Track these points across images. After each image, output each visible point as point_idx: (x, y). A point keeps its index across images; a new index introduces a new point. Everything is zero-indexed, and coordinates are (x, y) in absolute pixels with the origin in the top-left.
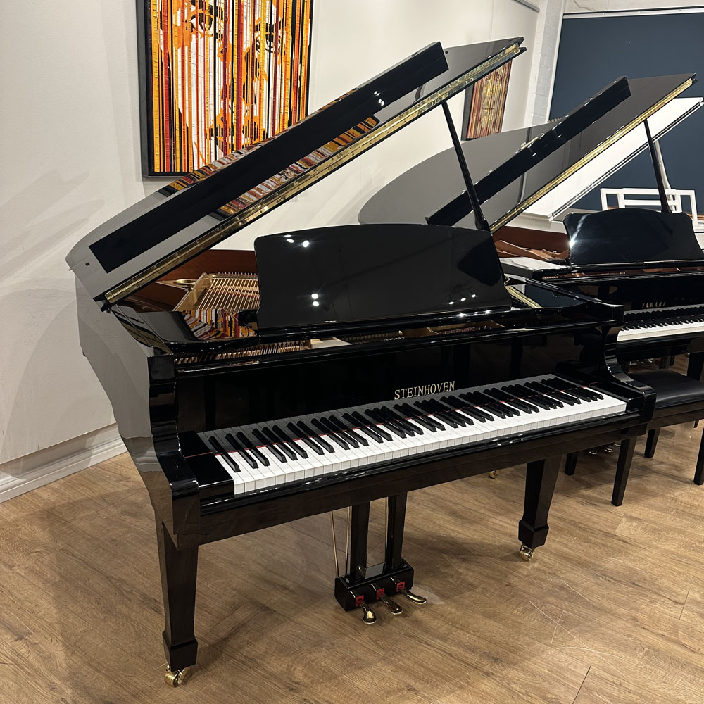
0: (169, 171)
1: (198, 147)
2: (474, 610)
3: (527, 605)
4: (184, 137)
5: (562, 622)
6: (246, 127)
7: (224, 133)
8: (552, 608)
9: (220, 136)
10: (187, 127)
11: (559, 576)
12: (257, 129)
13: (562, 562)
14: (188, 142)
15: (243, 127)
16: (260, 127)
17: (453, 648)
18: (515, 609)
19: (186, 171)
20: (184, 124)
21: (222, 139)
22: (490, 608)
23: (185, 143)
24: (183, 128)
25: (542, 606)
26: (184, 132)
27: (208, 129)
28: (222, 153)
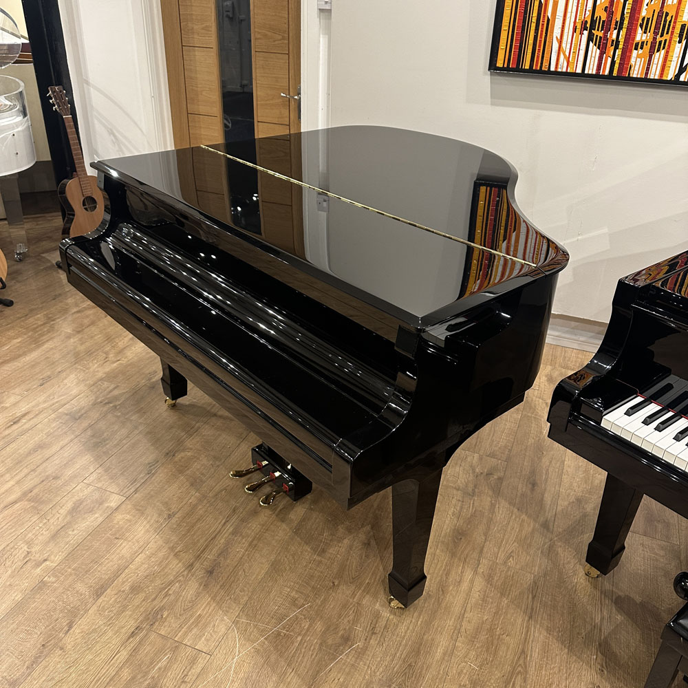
0: (515, 66)
1: (560, 43)
2: (281, 554)
3: (302, 601)
4: (542, 31)
5: (279, 634)
6: (648, 19)
7: (606, 27)
8: (303, 625)
9: (598, 30)
10: (548, 20)
11: (371, 639)
12: (670, 22)
13: (406, 645)
14: (546, 36)
15: (644, 19)
16: (676, 19)
17: (223, 540)
18: (292, 589)
19: (538, 68)
20: (544, 16)
21: (600, 34)
22: (288, 568)
23: (541, 37)
24: (541, 20)
25: (304, 615)
26: (543, 24)
27: (580, 21)
28: (598, 51)
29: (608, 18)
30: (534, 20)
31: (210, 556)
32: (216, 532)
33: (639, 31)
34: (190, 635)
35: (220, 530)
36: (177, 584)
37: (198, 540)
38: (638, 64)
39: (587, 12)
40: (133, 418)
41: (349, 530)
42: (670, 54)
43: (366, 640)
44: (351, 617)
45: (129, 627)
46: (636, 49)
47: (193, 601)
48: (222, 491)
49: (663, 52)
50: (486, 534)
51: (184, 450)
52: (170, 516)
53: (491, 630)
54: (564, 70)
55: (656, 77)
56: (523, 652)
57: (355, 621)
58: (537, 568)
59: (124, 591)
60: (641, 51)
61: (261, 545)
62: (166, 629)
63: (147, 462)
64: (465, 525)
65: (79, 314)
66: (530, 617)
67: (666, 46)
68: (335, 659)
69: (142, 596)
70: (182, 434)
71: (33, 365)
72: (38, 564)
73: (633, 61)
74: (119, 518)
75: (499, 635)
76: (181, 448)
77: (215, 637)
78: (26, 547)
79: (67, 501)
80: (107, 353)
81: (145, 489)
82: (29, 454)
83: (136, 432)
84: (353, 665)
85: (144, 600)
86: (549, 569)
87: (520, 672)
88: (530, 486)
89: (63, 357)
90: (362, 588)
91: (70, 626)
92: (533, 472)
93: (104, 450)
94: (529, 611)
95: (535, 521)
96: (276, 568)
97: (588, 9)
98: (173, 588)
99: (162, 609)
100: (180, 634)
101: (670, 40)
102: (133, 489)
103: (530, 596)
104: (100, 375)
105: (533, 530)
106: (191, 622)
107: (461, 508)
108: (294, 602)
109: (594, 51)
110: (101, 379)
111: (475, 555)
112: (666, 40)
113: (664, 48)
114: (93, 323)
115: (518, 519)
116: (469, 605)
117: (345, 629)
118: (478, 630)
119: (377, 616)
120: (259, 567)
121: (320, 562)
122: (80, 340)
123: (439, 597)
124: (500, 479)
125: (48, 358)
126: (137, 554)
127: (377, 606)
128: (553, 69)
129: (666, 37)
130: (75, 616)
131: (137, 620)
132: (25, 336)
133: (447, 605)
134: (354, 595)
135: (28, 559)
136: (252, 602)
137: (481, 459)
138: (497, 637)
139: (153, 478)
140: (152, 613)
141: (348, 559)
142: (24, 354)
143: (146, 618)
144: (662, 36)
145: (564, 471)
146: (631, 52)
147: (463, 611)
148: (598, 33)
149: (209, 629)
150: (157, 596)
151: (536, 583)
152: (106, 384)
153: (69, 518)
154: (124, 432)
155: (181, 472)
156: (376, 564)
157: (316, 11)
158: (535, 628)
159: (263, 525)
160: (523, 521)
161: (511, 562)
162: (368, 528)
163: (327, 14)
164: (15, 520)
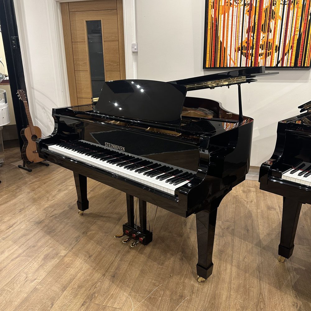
0: (213, 67)
1: (230, 56)
2: (144, 266)
3: (158, 284)
4: (223, 52)
5: (150, 298)
6: (263, 45)
7: (247, 49)
8: (160, 293)
9: (244, 50)
10: (225, 48)
11: (192, 295)
12: (271, 45)
13: (209, 296)
14: (224, 54)
15: (261, 45)
16: (273, 44)
17: (116, 264)
18: (152, 279)
19: (223, 67)
20: (223, 47)
21: (245, 52)
22: (148, 272)
23: (223, 55)
24: (222, 48)
25: (160, 289)
26: (223, 50)
27: (237, 48)
28: (245, 58)
29: (247, 45)
30: (219, 48)
31: (112, 270)
32: (113, 261)
33: (260, 49)
34: (110, 302)
35: (114, 260)
36: (99, 283)
37: (105, 265)
38: (261, 61)
39: (239, 44)
40: (65, 220)
41: (172, 255)
42: (273, 57)
43: (190, 296)
44: (182, 288)
45: (80, 302)
46: (260, 56)
47: (108, 289)
48: (111, 245)
49: (270, 56)
50: (232, 251)
51: (90, 231)
52: (90, 257)
53: (244, 286)
54: (233, 66)
55: (269, 66)
56: (261, 293)
57: (184, 289)
58: (258, 261)
59: (75, 288)
60: (262, 57)
61: (134, 264)
62: (98, 301)
63: (75, 237)
64: (223, 248)
65: (32, 184)
66: (260, 280)
67: (271, 54)
68: (178, 305)
69: (84, 289)
70: (88, 225)
71: (15, 205)
72: (32, 281)
73: (259, 61)
74: (67, 260)
75: (248, 288)
76: (89, 230)
77: (121, 302)
78: (25, 275)
79: (41, 255)
80: (48, 197)
81: (77, 247)
82: (20, 238)
83: (68, 226)
84: (187, 306)
85: (85, 291)
86: (263, 261)
87: (261, 301)
88: (246, 231)
89: (28, 200)
90: (184, 276)
91: (52, 305)
92: (246, 226)
93: (54, 234)
94: (259, 277)
95: (252, 243)
96: (143, 272)
97: (239, 43)
98: (98, 284)
99: (94, 293)
100: (105, 302)
101: (272, 52)
102: (71, 248)
103: (258, 272)
104: (46, 206)
105: (252, 247)
106: (109, 297)
107: (219, 242)
108: (154, 285)
109: (244, 58)
110: (47, 207)
111: (230, 259)
112: (271, 52)
113: (270, 55)
114: (39, 187)
115: (244, 244)
116: (232, 278)
117: (180, 293)
118: (239, 287)
119: (193, 286)
120: (135, 272)
121: (162, 268)
122: (34, 193)
123: (218, 276)
124: (233, 230)
125: (21, 201)
126: (78, 273)
127: (192, 282)
128: (228, 66)
129: (271, 51)
130: (54, 300)
131: (84, 299)
132: (9, 194)
133: (222, 279)
134: (180, 279)
135: (27, 279)
136: (135, 286)
137: (223, 223)
138: (248, 289)
139: (79, 242)
140: (90, 295)
141: (174, 266)
142: (10, 201)
143: (88, 298)
144: (269, 50)
145: (259, 224)
146: (258, 57)
147: (230, 280)
148: (245, 51)
149: (118, 299)
150: (91, 288)
151: (259, 267)
152: (50, 209)
153: (43, 262)
154: (62, 226)
155: (91, 239)
156: (187, 266)
157: (131, 53)
158: (263, 284)
159: (133, 256)
160: (247, 244)
161: (246, 260)
162: (181, 253)
163: (135, 54)
164: (18, 264)
